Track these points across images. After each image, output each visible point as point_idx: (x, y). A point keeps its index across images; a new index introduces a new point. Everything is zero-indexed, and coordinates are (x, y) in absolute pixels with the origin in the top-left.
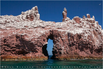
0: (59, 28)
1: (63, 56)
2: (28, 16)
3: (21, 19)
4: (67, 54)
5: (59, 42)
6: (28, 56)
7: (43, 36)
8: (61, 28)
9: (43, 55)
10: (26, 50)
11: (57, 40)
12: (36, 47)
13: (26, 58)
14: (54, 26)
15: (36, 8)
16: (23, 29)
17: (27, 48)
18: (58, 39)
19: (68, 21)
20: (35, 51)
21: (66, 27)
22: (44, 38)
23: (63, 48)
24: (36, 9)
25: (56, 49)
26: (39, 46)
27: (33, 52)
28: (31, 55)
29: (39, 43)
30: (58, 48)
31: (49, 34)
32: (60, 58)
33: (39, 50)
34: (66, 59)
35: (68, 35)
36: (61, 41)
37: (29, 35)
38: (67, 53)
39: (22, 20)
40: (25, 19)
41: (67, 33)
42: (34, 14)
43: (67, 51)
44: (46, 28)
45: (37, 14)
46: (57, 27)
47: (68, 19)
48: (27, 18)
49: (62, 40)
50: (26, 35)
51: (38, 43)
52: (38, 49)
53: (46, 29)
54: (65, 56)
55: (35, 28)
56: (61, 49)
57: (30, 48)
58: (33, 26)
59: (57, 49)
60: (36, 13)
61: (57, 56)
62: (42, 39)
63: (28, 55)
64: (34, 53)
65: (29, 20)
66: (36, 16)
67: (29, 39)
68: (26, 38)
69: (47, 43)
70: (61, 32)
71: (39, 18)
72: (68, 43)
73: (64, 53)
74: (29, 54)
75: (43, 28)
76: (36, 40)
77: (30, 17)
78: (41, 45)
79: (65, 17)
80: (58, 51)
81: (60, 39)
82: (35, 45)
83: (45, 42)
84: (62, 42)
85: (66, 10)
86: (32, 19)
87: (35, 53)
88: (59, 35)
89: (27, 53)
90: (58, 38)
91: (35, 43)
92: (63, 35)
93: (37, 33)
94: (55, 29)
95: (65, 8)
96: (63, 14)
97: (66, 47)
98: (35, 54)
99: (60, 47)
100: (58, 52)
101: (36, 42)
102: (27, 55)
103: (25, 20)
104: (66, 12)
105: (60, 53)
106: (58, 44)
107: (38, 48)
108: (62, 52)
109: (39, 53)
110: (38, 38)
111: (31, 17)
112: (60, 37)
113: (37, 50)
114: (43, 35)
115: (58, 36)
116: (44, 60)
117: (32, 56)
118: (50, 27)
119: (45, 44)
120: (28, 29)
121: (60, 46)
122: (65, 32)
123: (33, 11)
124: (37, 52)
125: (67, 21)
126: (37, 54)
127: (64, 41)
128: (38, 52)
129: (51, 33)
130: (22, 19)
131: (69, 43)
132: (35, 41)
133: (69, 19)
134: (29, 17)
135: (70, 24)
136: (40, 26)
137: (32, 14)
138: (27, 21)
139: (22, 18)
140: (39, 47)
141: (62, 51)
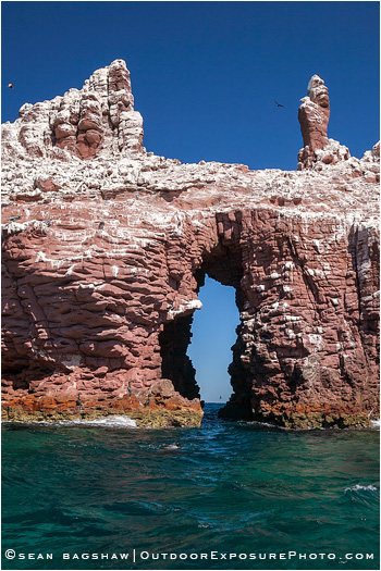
0: (282, 202)
1: (316, 400)
2: (65, 127)
3: (15, 143)
4: (349, 389)
5: (283, 295)
6: (50, 394)
7: (167, 246)
8: (297, 202)
9: (168, 388)
10: (40, 343)
11: (270, 282)
12: (116, 326)
13: (38, 407)
14: (247, 190)
15: (115, 73)
16: (19, 198)
17: (44, 334)
18: (275, 275)
19: (342, 166)
20: (103, 357)
21: (334, 198)
22: (175, 264)
23: (315, 340)
24: (116, 81)
25: (259, 346)
26: (135, 321)
27: (90, 360)
28: (71, 384)
29: (137, 296)
30: (277, 342)
31: (210, 239)
32: (294, 416)
33: (139, 348)
34: (339, 422)
35: (352, 248)
36: (303, 287)
37: (66, 235)
38: (347, 378)
39: (21, 150)
40: (41, 144)
41: (341, 233)
42: (106, 114)
43: (341, 365)
44: (185, 197)
45: (125, 115)
46: (270, 195)
47: (337, 153)
48: (56, 136)
49: (307, 279)
50: (39, 233)
51: (128, 298)
52: (129, 344)
53: (190, 205)
54: (333, 398)
55: (106, 195)
56: (301, 351)
57: (64, 332)
58: (96, 182)
59: (272, 348)
60: (120, 109)
61: (269, 398)
62: (164, 272)
63: (49, 388)
64: (102, 375)
65: (68, 154)
66: (114, 126)
67: (59, 264)
68: (42, 256)
69: (196, 303)
70: (298, 221)
71: (134, 141)
72: (354, 304)
73: (326, 380)
74: (64, 378)
75: (167, 194)
76: (115, 270)
77: (74, 129)
78: (155, 314)
79: (314, 135)
80: (274, 363)
81: (292, 276)
82: (110, 309)
83: (179, 297)
84: (308, 299)
85: (321, 89)
86: (88, 143)
87: (103, 369)
88: (283, 245)
89: (46, 370)
90: (278, 269)
91: (105, 293)
92: (317, 243)
93: (124, 221)
94: (252, 202)
95: (316, 78)
96: (302, 114)
97: (340, 333)
98: (108, 382)
99: (291, 333)
100: (275, 371)
101: (118, 291)
102: (42, 383)
103: (41, 154)
104: (324, 106)
105: (296, 379)
106: (279, 313)
107: (129, 336)
108: (306, 373)
109: (136, 374)
110: (130, 262)
111: (82, 130)
112: (295, 257)
113: (124, 350)
114: (168, 243)
115: (281, 256)
116: (176, 424)
117: (84, 395)
118: (214, 192)
119: (181, 309)
120: (58, 202)
121: (296, 328)
122: (327, 228)
123: (96, 95)
124: (118, 363)
125: (328, 161)
126: (120, 383)
127: (323, 292)
128: (128, 368)
129: (228, 234)
130: (24, 144)
131: (360, 309)
132: (107, 280)
133: (343, 150)
134: (66, 135)
135: (358, 181)
136: (144, 188)
137: (93, 110)
138: (54, 156)
139: (21, 138)
140: (138, 330)
141: (307, 362)
